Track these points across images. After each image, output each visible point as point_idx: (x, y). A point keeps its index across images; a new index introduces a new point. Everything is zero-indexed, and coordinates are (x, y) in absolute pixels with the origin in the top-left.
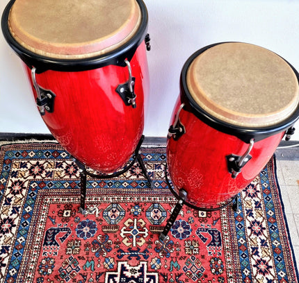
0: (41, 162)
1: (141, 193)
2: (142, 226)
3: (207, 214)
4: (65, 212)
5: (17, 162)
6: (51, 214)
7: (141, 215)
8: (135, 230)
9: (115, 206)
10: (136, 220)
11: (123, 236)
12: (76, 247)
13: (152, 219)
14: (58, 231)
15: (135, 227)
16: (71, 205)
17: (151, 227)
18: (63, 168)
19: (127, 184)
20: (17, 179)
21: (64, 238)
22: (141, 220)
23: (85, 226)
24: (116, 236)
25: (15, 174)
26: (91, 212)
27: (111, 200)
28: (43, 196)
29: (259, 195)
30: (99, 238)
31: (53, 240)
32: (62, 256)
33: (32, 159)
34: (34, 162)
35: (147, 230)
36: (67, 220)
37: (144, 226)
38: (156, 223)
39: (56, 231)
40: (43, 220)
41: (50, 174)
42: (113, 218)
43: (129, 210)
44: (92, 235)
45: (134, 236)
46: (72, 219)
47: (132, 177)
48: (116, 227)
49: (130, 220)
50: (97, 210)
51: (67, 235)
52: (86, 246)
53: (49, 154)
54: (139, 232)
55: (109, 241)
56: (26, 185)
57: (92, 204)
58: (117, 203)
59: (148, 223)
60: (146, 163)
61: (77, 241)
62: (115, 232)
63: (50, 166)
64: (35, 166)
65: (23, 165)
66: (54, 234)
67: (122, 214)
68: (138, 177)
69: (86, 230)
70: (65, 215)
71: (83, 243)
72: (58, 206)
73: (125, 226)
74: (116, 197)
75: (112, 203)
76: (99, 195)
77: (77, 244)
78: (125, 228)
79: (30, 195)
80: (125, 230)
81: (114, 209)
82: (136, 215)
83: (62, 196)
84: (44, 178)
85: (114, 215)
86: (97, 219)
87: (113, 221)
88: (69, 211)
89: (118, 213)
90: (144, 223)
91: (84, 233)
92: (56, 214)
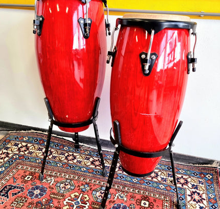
0: (29, 145)
1: (94, 177)
2: (85, 200)
3: (149, 205)
4: (28, 176)
5: (13, 143)
6: (16, 176)
7: (88, 192)
8: (78, 202)
9: (68, 181)
10: (82, 194)
11: (65, 204)
12: (21, 202)
13: (97, 197)
14: (15, 187)
15: (79, 200)
16: (34, 173)
17: (93, 203)
18: (42, 151)
19: (85, 169)
20: (6, 151)
21: (16, 194)
22: (86, 196)
23: (37, 189)
24: (59, 202)
25: (7, 149)
26: (47, 181)
27: (67, 177)
28: (18, 164)
29: (205, 202)
30: (44, 200)
31: (7, 193)
32: (6, 206)
33: (24, 142)
34: (24, 144)
35: (88, 204)
36: (26, 182)
37: (87, 201)
38: (99, 201)
39: (13, 188)
40: (8, 178)
41: (31, 153)
42: (63, 189)
43: (79, 186)
44: (39, 197)
45: (75, 206)
46: (30, 182)
47: (91, 166)
48: (63, 195)
49: (77, 194)
50: (53, 181)
51: (19, 192)
52: (30, 203)
53: (37, 140)
54: (81, 204)
55: (51, 205)
56: (10, 156)
57: (51, 176)
58: (71, 180)
59: (92, 200)
60: (106, 160)
61: (25, 198)
62: (60, 199)
63: (34, 148)
64: (24, 146)
65: (16, 145)
66: (10, 189)
67: (73, 188)
68: (96, 167)
69: (37, 192)
70: (26, 179)
71: (30, 201)
72: (25, 172)
73: (71, 197)
74: (72, 176)
75: (67, 179)
76: (59, 172)
77: (23, 200)
78: (70, 198)
79: (9, 162)
80: (69, 200)
81: (67, 183)
82: (83, 191)
83: (32, 166)
84: (25, 154)
85: (65, 187)
86: (50, 187)
87: (62, 191)
88: (31, 177)
89: (69, 186)
90: (88, 199)
91: (34, 194)
92: (20, 176)
